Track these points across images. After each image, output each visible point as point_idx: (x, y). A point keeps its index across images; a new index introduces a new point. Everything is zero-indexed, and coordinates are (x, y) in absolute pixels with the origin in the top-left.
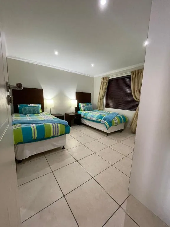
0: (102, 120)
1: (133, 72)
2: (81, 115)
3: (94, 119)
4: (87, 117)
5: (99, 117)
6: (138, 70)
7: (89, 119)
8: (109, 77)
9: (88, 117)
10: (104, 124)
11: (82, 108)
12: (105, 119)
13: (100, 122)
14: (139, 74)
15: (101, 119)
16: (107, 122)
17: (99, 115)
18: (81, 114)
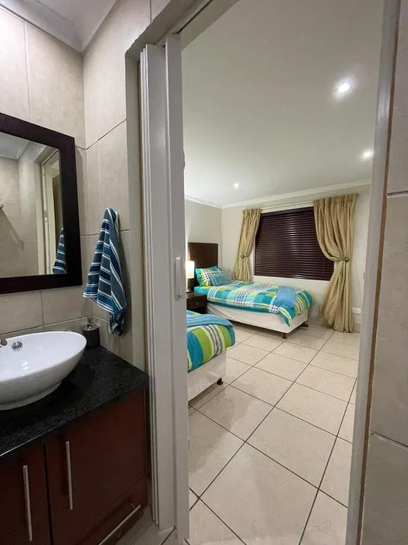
0: (271, 306)
1: (318, 201)
2: (208, 297)
3: (250, 304)
4: (227, 300)
5: (261, 299)
6: (330, 199)
7: (233, 304)
8: (261, 210)
9: (229, 301)
10: (279, 313)
11: (206, 280)
12: (278, 304)
13: (266, 311)
14: (332, 205)
15: (269, 303)
16: (285, 308)
17: (259, 294)
18: (208, 295)
